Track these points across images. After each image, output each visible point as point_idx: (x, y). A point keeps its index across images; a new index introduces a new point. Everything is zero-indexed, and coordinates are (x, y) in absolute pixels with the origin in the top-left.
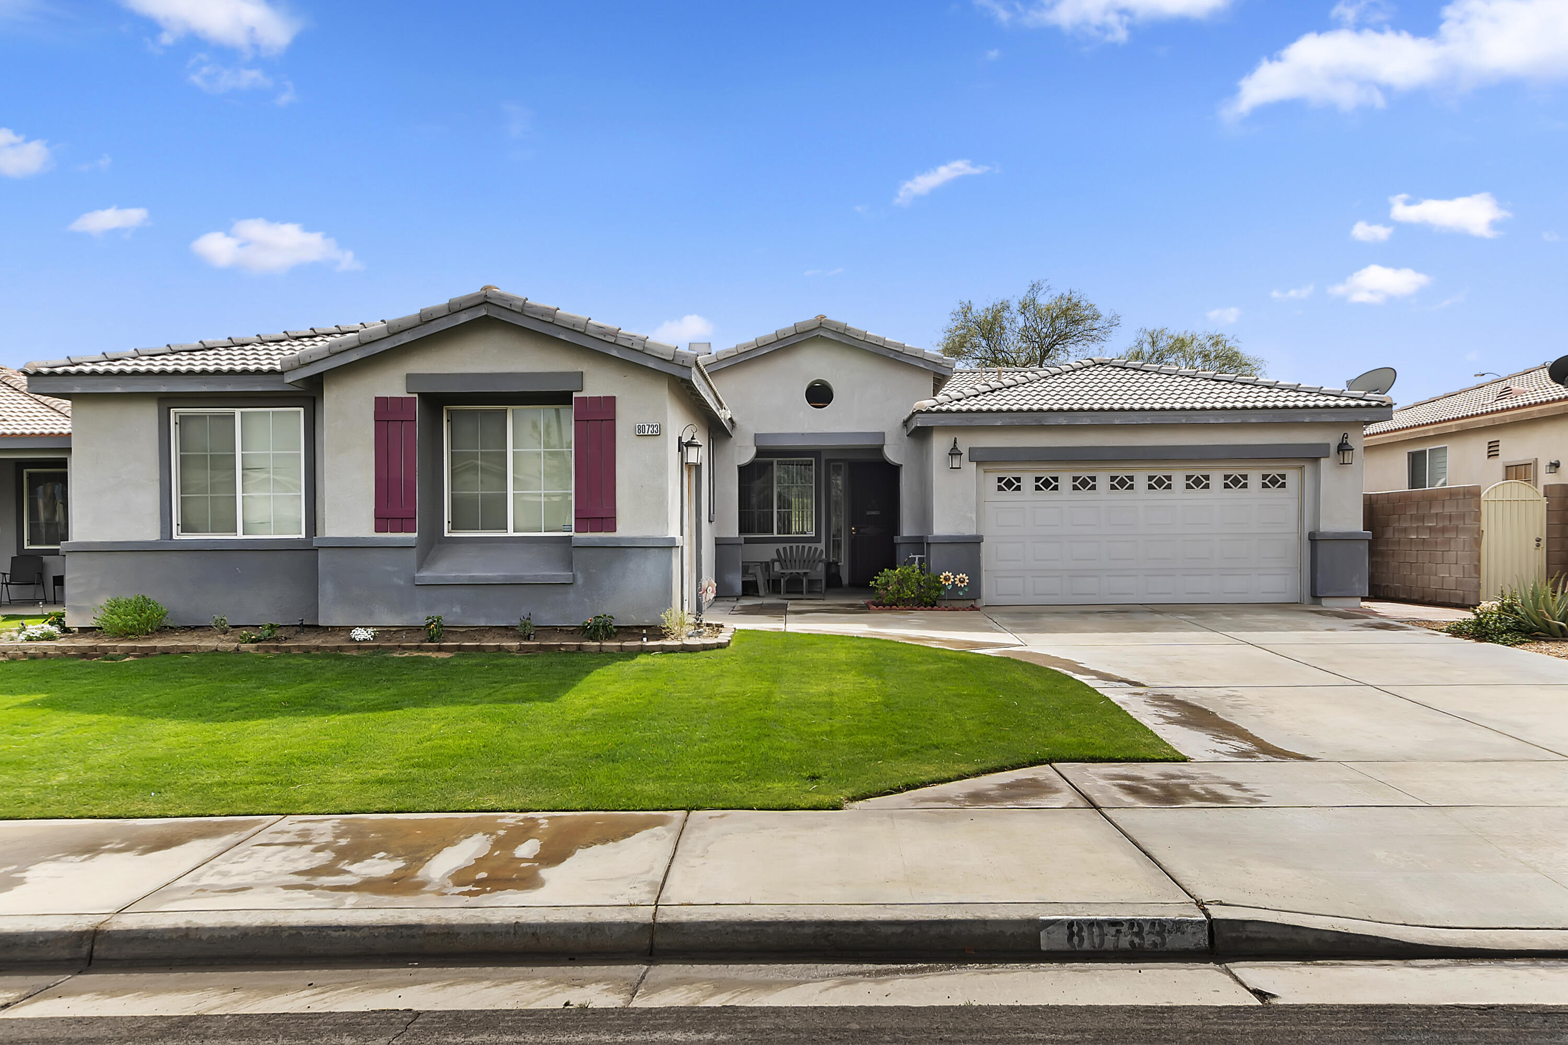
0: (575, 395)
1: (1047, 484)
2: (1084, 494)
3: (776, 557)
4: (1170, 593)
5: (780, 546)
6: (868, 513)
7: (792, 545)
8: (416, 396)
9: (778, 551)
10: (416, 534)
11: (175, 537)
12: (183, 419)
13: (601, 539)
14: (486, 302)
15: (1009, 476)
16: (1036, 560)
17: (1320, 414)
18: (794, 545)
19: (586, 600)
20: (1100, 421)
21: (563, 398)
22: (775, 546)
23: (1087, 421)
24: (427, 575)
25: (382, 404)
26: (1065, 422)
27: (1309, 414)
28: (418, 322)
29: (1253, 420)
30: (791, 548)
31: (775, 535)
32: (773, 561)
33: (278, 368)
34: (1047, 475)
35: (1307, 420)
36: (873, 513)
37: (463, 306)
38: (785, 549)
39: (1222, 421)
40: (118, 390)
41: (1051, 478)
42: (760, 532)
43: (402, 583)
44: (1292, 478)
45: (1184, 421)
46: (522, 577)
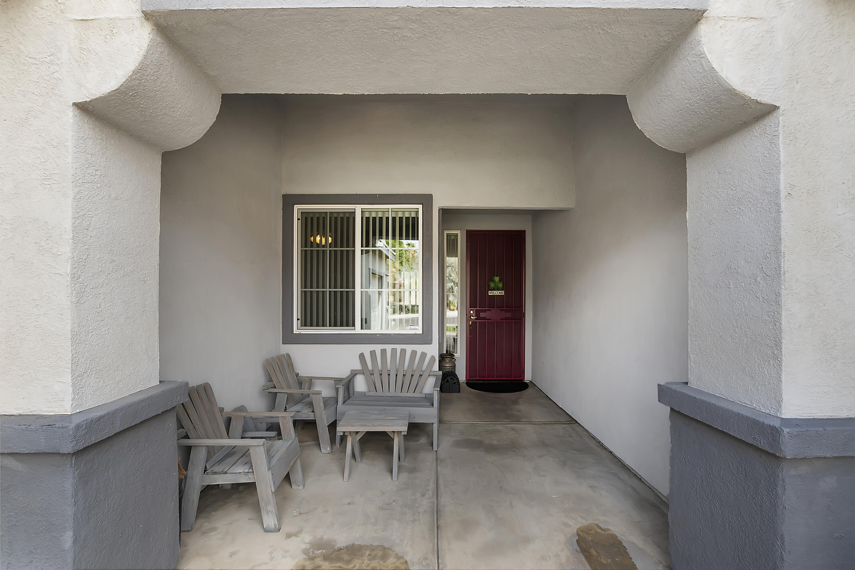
3: (358, 366)
5: (366, 349)
6: (490, 293)
9: (362, 356)
18: (389, 348)
30: (383, 352)
32: (354, 374)
36: (496, 293)
38: (373, 353)
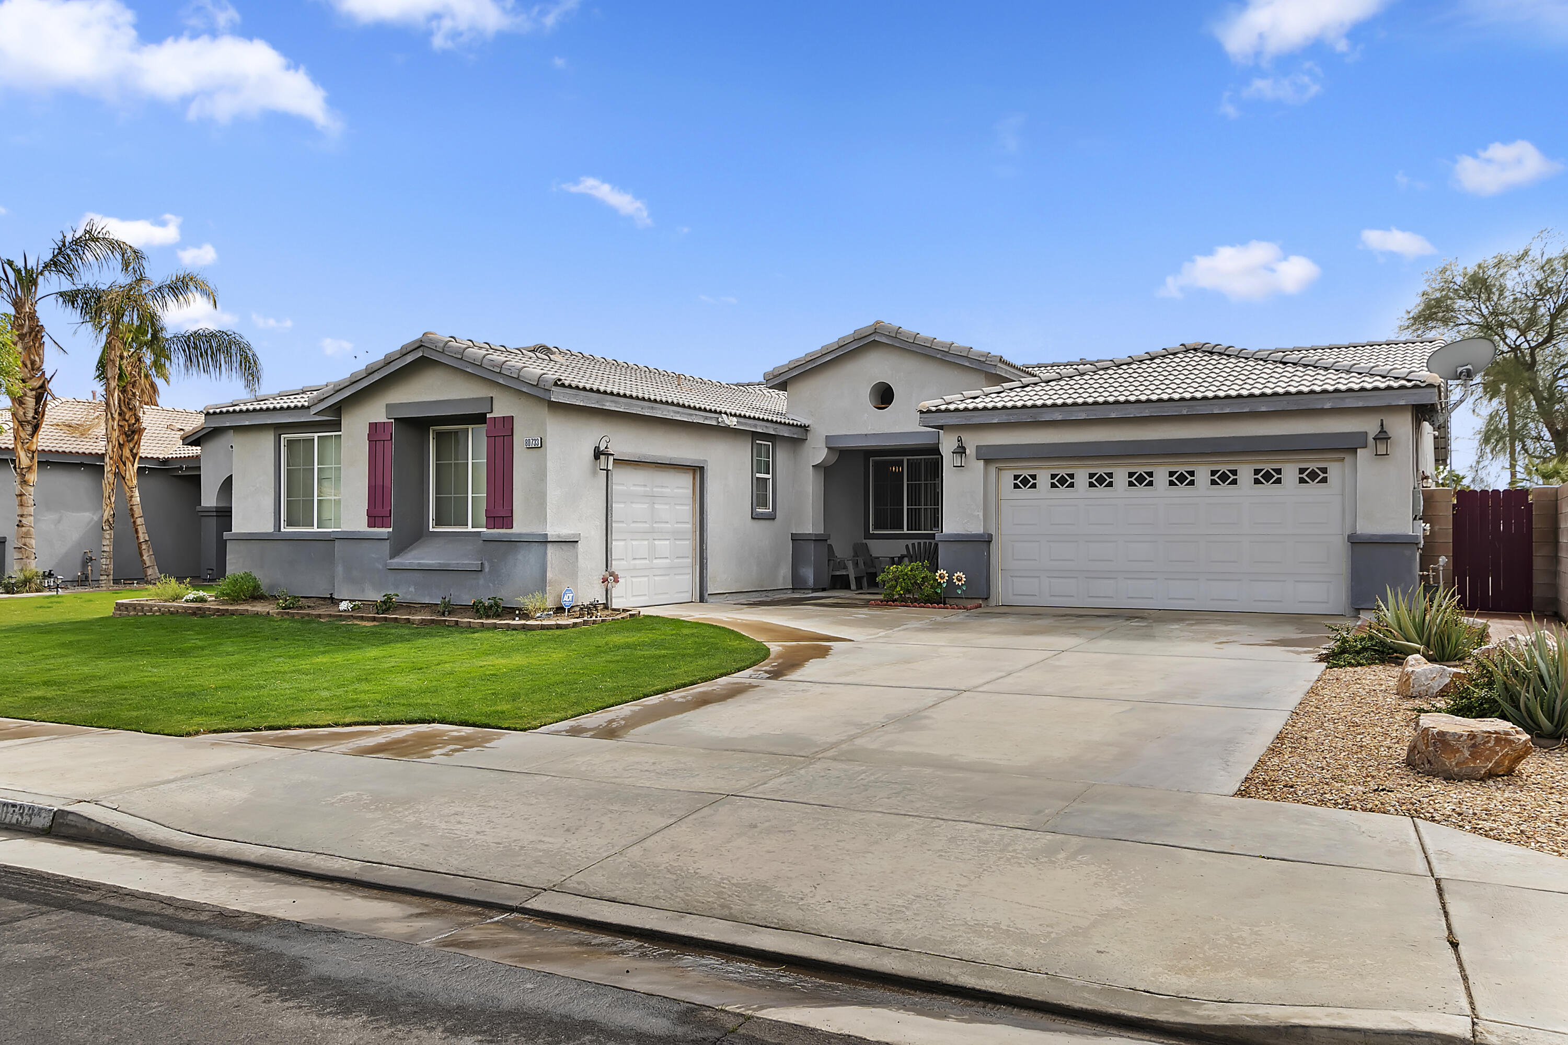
0: (488, 416)
1: (1062, 481)
2: (1101, 491)
4: (1193, 599)
5: (910, 542)
7: (919, 541)
8: (393, 421)
9: (907, 546)
10: (391, 530)
11: (282, 530)
12: (290, 442)
13: (499, 534)
14: (422, 346)
15: (1025, 473)
16: (1051, 560)
17: (1343, 399)
18: (923, 541)
19: (491, 585)
20: (1096, 415)
21: (480, 419)
22: (903, 543)
23: (1083, 416)
24: (397, 561)
25: (374, 427)
26: (1060, 418)
27: (1330, 399)
28: (383, 364)
29: (1264, 409)
30: (920, 544)
31: (905, 531)
33: (306, 404)
34: (1062, 472)
35: (1328, 406)
37: (409, 349)
38: (913, 544)
39: (1227, 411)
40: (247, 423)
41: (1067, 474)
42: (892, 528)
43: (381, 567)
44: (1335, 471)
45: (1185, 412)
46: (449, 565)
